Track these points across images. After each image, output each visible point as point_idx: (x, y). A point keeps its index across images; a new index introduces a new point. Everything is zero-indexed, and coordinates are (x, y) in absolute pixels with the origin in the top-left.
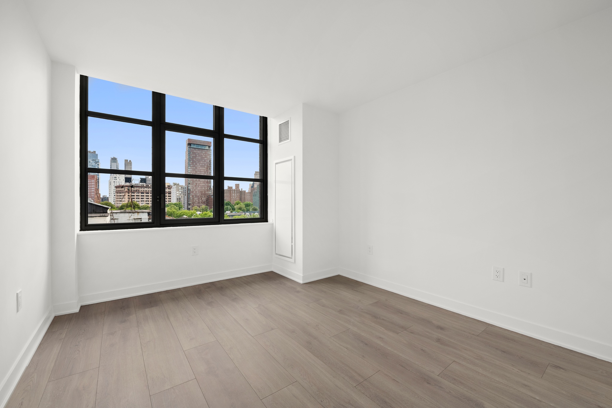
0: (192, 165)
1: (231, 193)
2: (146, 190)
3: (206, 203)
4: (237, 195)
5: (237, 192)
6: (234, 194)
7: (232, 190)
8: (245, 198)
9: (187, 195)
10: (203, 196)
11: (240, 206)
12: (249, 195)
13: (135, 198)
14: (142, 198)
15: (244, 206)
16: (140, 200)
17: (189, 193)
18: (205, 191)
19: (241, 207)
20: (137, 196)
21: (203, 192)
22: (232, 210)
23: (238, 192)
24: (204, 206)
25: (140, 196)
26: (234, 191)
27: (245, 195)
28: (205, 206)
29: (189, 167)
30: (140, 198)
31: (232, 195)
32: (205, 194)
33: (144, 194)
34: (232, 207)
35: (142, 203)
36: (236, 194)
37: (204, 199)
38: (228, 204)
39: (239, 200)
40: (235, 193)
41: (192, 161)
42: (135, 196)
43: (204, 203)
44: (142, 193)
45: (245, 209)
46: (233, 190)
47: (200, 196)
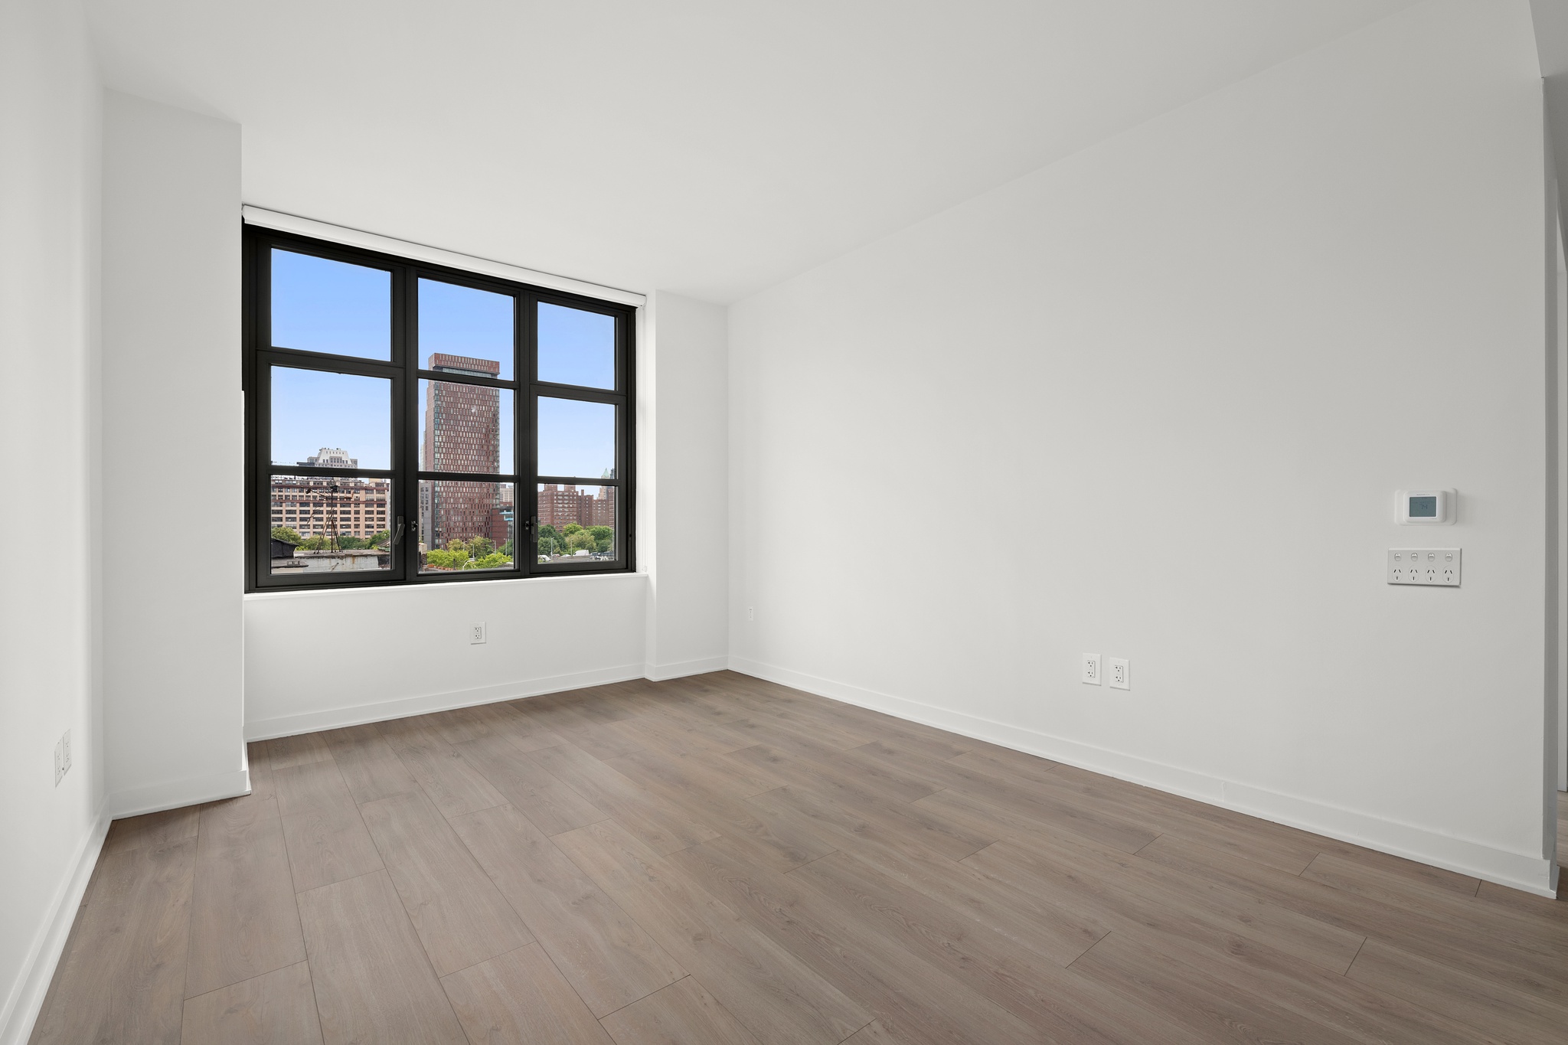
0: (444, 426)
1: (553, 503)
2: (315, 497)
3: (484, 529)
4: (569, 507)
5: (569, 500)
6: (561, 505)
7: (557, 495)
8: (590, 515)
9: (430, 508)
10: (477, 512)
11: (581, 537)
12: (602, 509)
13: (284, 519)
14: (302, 519)
15: (593, 537)
16: (298, 523)
17: (437, 504)
18: (481, 499)
19: (584, 539)
20: (289, 512)
21: (477, 501)
22: (558, 549)
23: (573, 500)
24: (478, 539)
25: (298, 512)
26: (563, 495)
27: (590, 506)
28: (482, 538)
29: (436, 432)
30: (298, 519)
31: (557, 507)
32: (481, 506)
33: (309, 506)
34: (558, 542)
35: (303, 533)
36: (566, 506)
37: (479, 519)
38: (548, 533)
39: (575, 522)
40: (566, 502)
41: (444, 415)
42: (284, 512)
43: (479, 530)
44: (302, 504)
45: (595, 544)
46: (560, 493)
47: (467, 512)
